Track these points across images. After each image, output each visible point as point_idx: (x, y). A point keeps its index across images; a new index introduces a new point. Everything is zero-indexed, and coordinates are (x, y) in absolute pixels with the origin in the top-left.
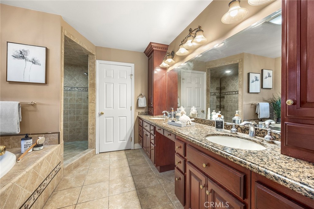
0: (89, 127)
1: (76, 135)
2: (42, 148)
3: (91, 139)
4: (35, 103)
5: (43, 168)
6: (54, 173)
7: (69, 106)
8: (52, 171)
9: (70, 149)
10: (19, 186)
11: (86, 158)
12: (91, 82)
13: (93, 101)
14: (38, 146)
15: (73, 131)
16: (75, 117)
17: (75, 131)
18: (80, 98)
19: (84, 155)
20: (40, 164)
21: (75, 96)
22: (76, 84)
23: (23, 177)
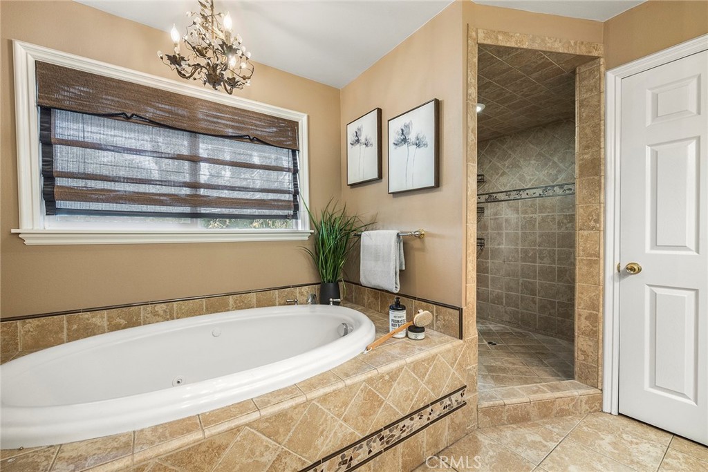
0: (576, 308)
1: (558, 321)
2: (421, 336)
3: (584, 352)
4: (423, 233)
5: (398, 389)
6: (439, 409)
7: (538, 240)
8: (432, 404)
9: (531, 355)
10: (326, 410)
11: (556, 408)
12: (586, 156)
13: (592, 223)
14: (415, 329)
15: (549, 306)
16: (555, 269)
17: (554, 308)
18: (569, 215)
19: (549, 395)
20: (387, 377)
21: (553, 212)
22: (556, 175)
23: (336, 393)
